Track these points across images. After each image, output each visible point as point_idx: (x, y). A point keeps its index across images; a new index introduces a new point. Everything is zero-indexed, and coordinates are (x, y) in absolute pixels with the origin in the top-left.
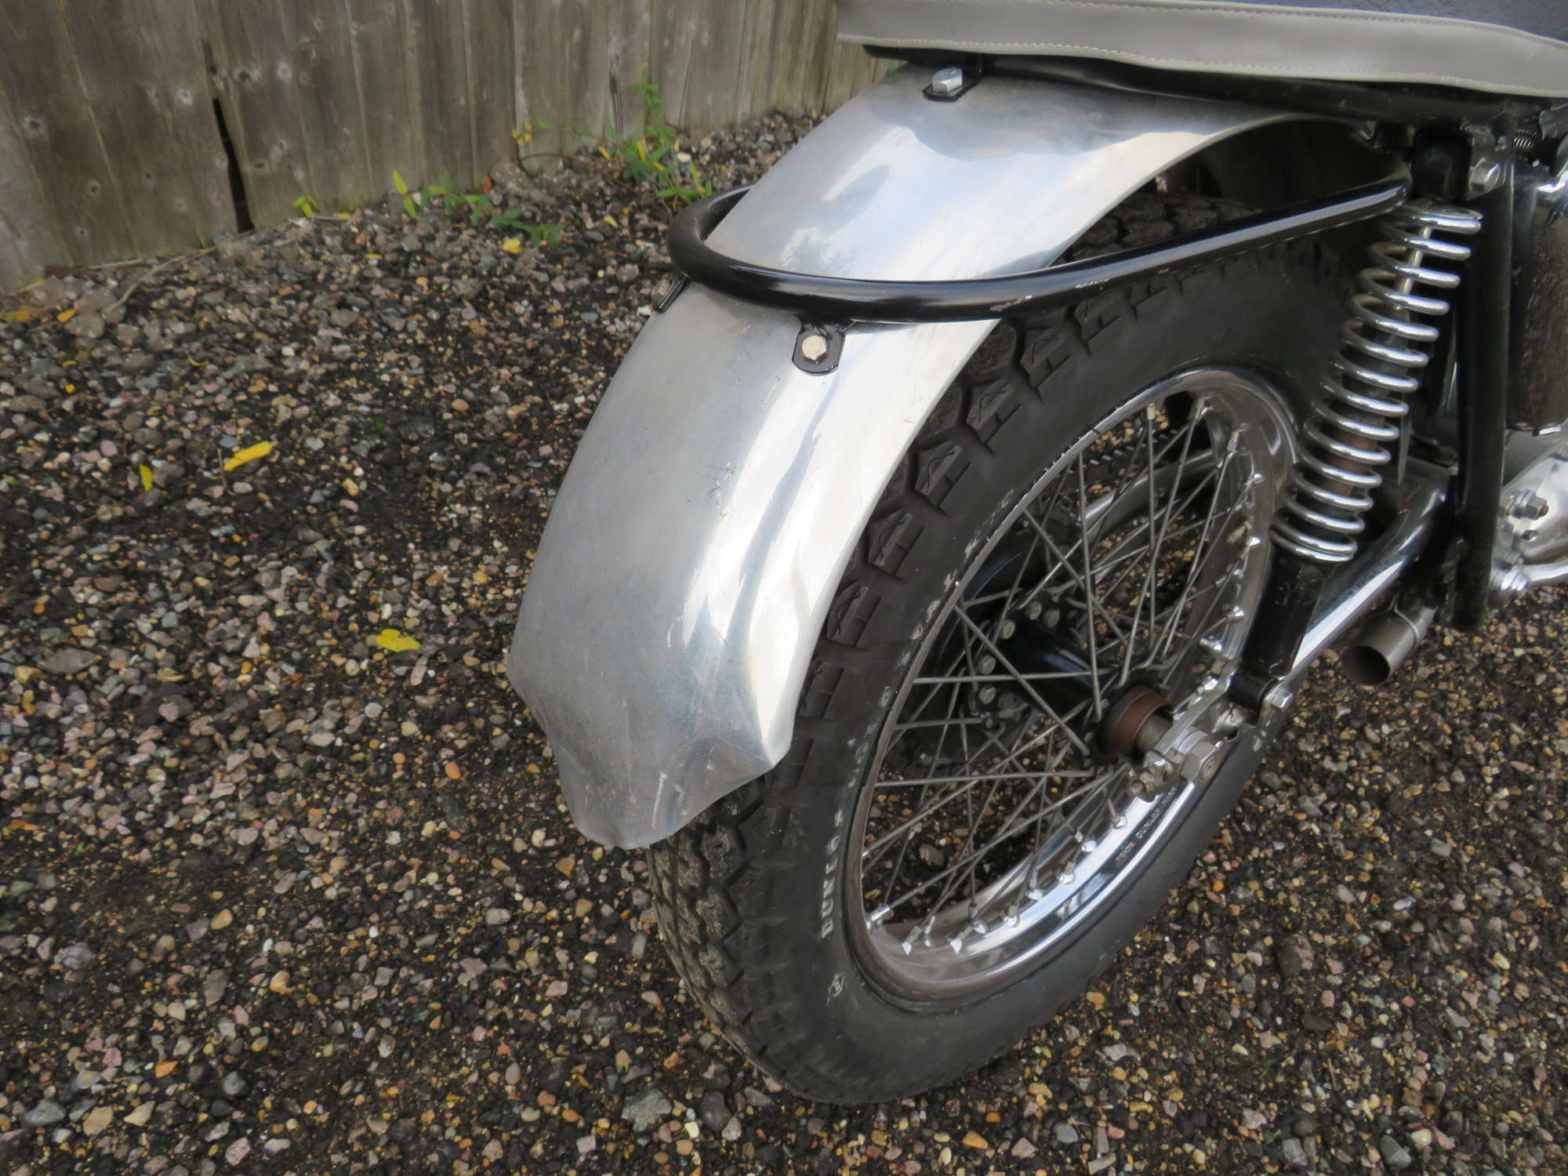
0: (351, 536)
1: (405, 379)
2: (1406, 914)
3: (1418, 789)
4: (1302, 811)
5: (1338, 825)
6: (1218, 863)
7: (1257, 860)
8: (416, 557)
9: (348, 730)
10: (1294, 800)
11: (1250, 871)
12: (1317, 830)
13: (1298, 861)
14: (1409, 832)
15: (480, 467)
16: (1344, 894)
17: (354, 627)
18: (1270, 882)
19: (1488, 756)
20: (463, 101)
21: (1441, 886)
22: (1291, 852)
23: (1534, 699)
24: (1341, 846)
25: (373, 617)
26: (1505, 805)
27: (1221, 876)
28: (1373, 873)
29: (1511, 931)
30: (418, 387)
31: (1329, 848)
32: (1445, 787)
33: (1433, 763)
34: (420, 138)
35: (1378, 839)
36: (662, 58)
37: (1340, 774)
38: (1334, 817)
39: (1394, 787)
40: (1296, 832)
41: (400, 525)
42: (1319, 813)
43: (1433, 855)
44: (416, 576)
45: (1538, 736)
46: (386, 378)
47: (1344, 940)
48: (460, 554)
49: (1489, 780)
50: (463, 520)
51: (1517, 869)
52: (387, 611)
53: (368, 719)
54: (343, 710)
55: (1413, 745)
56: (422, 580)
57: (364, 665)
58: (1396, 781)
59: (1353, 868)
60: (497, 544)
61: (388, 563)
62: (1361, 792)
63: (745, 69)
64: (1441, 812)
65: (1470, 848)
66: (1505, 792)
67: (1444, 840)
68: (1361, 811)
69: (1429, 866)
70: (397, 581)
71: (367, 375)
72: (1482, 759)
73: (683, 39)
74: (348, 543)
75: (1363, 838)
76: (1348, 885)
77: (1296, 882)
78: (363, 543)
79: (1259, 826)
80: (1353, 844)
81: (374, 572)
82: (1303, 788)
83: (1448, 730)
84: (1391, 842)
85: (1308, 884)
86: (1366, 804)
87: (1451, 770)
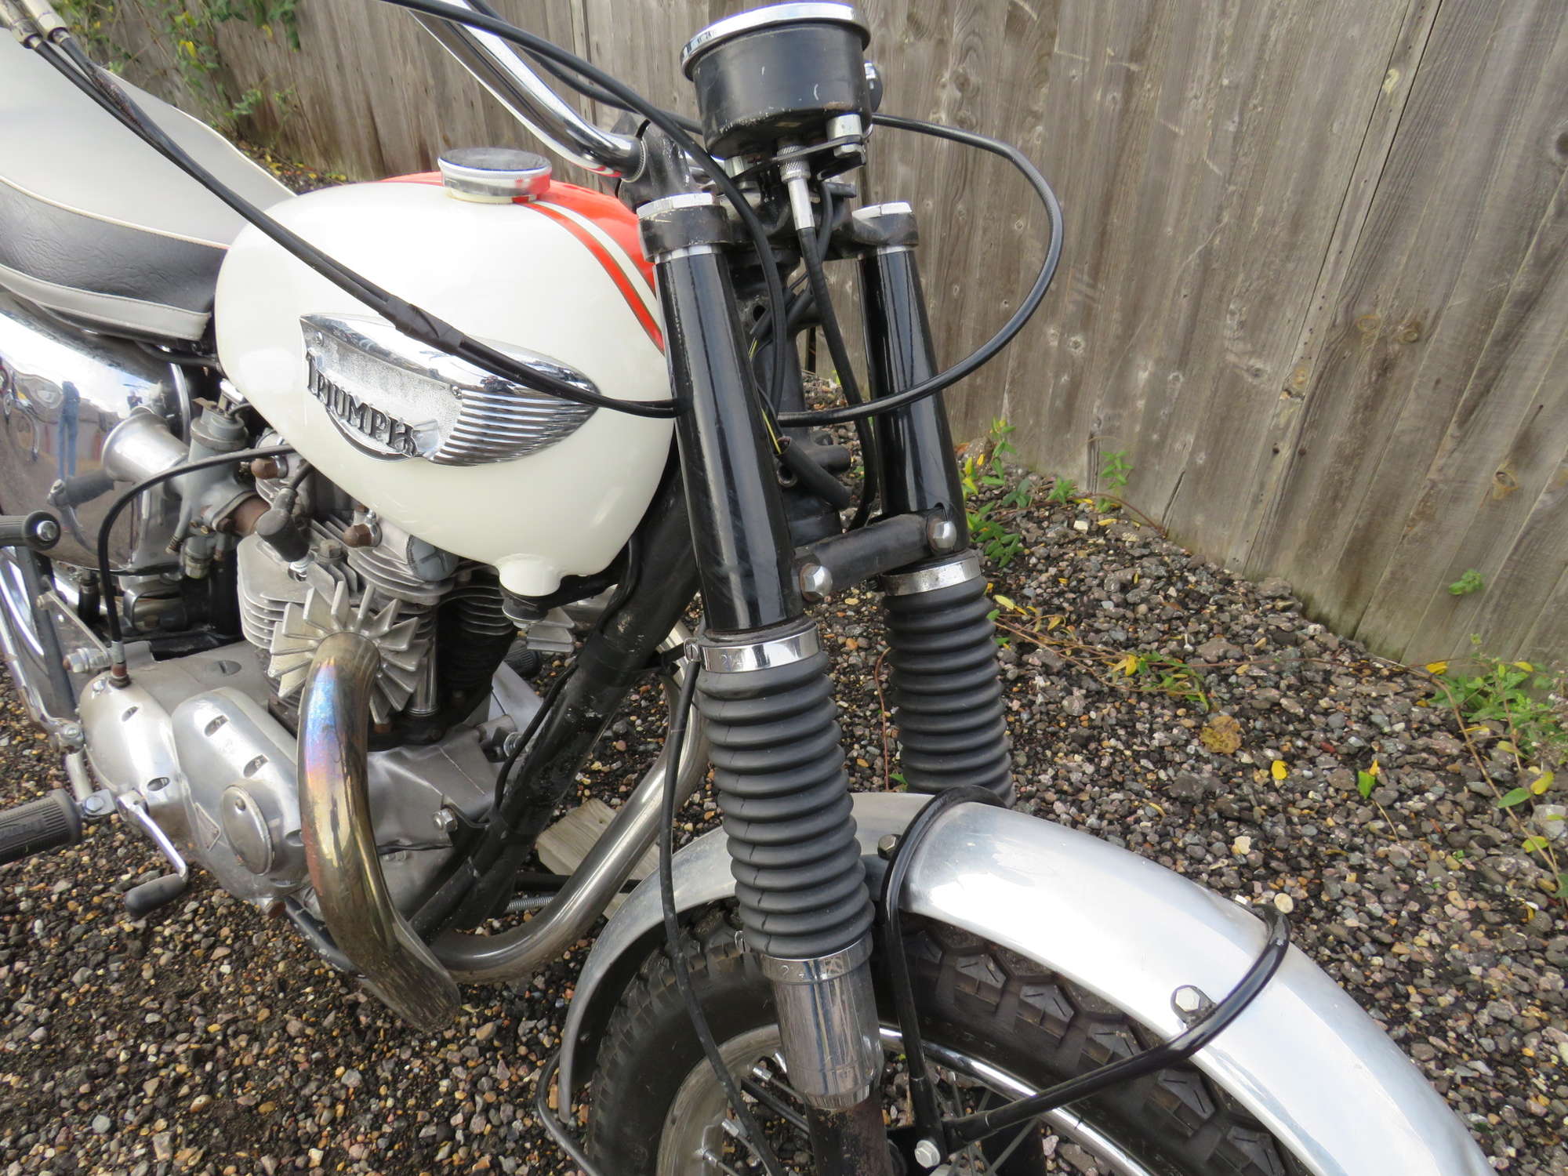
4: (146, 870)
10: (156, 864)
12: (125, 878)
13: (103, 862)
14: (106, 954)
18: (90, 839)
21: (44, 963)
22: (114, 861)
28: (74, 913)
31: (108, 887)
32: (145, 1000)
36: (1149, 451)
37: (181, 913)
40: (129, 865)
43: (78, 967)
47: (25, 878)
49: (143, 1047)
51: (39, 1035)
55: (203, 990)
59: (83, 899)
64: (121, 992)
66: (122, 1056)
67: (88, 981)
68: (137, 919)
73: (1177, 446)
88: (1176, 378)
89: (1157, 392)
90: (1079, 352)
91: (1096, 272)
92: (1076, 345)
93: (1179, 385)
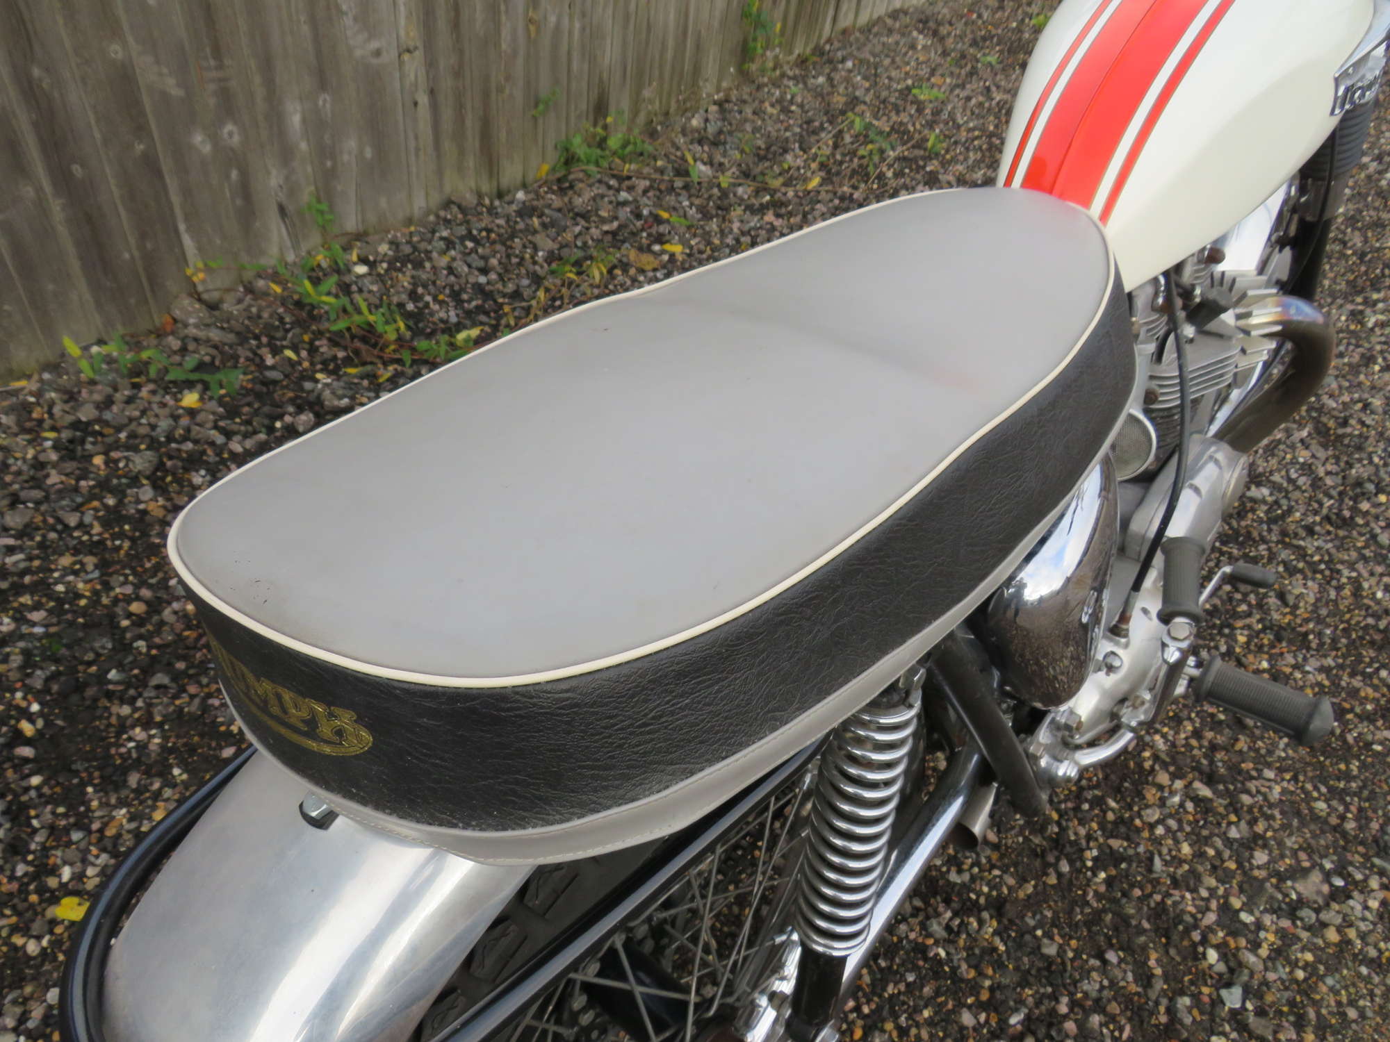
0: (27, 789)
1: (81, 585)
2: (1019, 1027)
3: (1029, 888)
4: (929, 935)
5: (961, 943)
6: (857, 1009)
7: (892, 996)
8: (95, 804)
9: (31, 1024)
10: (923, 926)
11: (885, 1013)
12: (943, 953)
13: (927, 990)
14: (1022, 936)
15: (160, 678)
16: (967, 1019)
17: (34, 898)
18: (903, 1020)
19: (1089, 837)
20: (127, 256)
21: (1049, 990)
22: (921, 982)
23: (1127, 767)
24: (964, 966)
25: (52, 882)
26: (1102, 889)
27: (860, 1023)
28: (992, 989)
29: (1106, 1025)
30: (96, 593)
31: (954, 970)
32: (1052, 880)
33: (1043, 855)
34: (88, 296)
35: (995, 949)
36: (327, 179)
37: (963, 885)
38: (958, 934)
39: (1010, 888)
40: (926, 959)
41: (78, 766)
42: (944, 934)
43: (1043, 955)
44: (96, 826)
45: (1130, 808)
46: (60, 588)
48: (139, 791)
49: (1089, 864)
50: (142, 747)
51: (1112, 956)
52: (66, 873)
53: (50, 1007)
54: (26, 1000)
55: (1026, 838)
56: (101, 831)
57: (45, 942)
58: (1011, 881)
59: (975, 988)
60: (176, 771)
61: (65, 815)
62: (982, 900)
63: (414, 170)
64: (1050, 907)
65: (1074, 943)
66: (1103, 875)
67: (1052, 938)
68: (981, 923)
69: (1039, 970)
70: (76, 836)
71: (42, 588)
72: (1084, 842)
73: (346, 157)
74: (24, 798)
75: (983, 951)
76: (970, 1007)
77: (926, 1013)
78: (41, 795)
79: (892, 960)
80: (973, 962)
81: (52, 829)
82: (930, 910)
83: (1055, 816)
84: (1007, 951)
85: (936, 1013)
86: (985, 915)
87: (1058, 859)
88: (325, 101)
89: (316, 124)
90: (236, 139)
91: (217, 53)
92: (231, 134)
93: (328, 106)
